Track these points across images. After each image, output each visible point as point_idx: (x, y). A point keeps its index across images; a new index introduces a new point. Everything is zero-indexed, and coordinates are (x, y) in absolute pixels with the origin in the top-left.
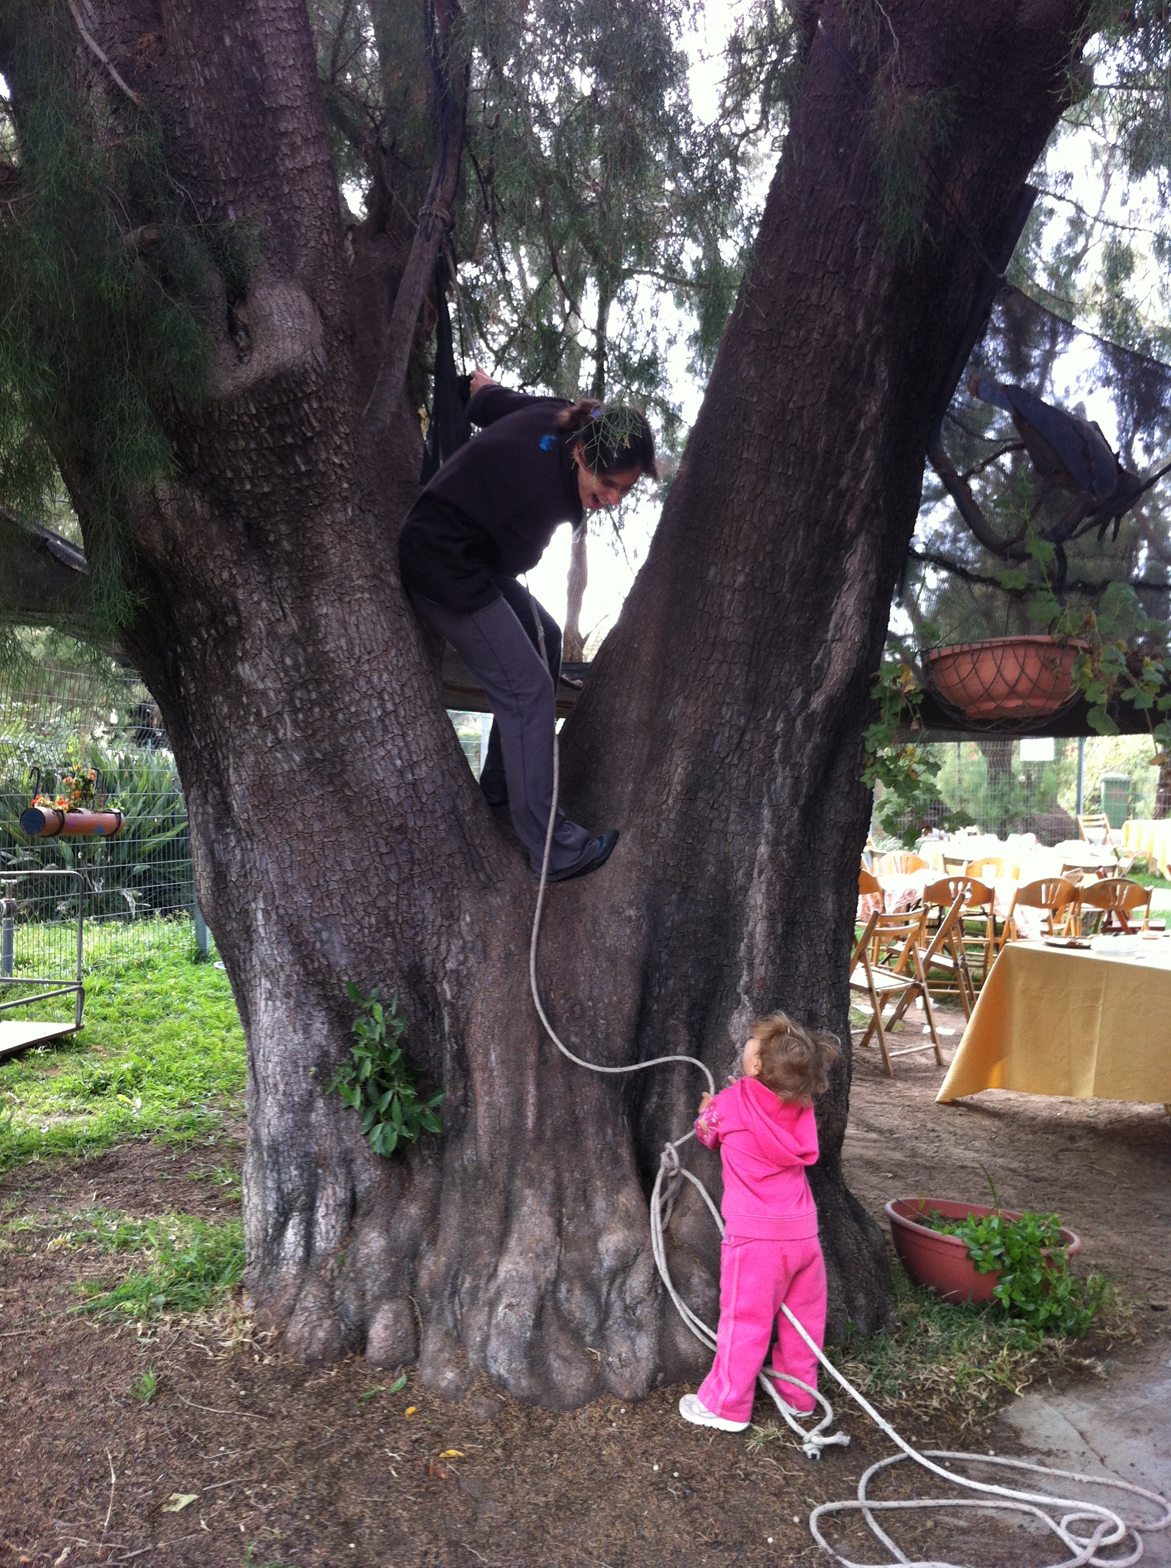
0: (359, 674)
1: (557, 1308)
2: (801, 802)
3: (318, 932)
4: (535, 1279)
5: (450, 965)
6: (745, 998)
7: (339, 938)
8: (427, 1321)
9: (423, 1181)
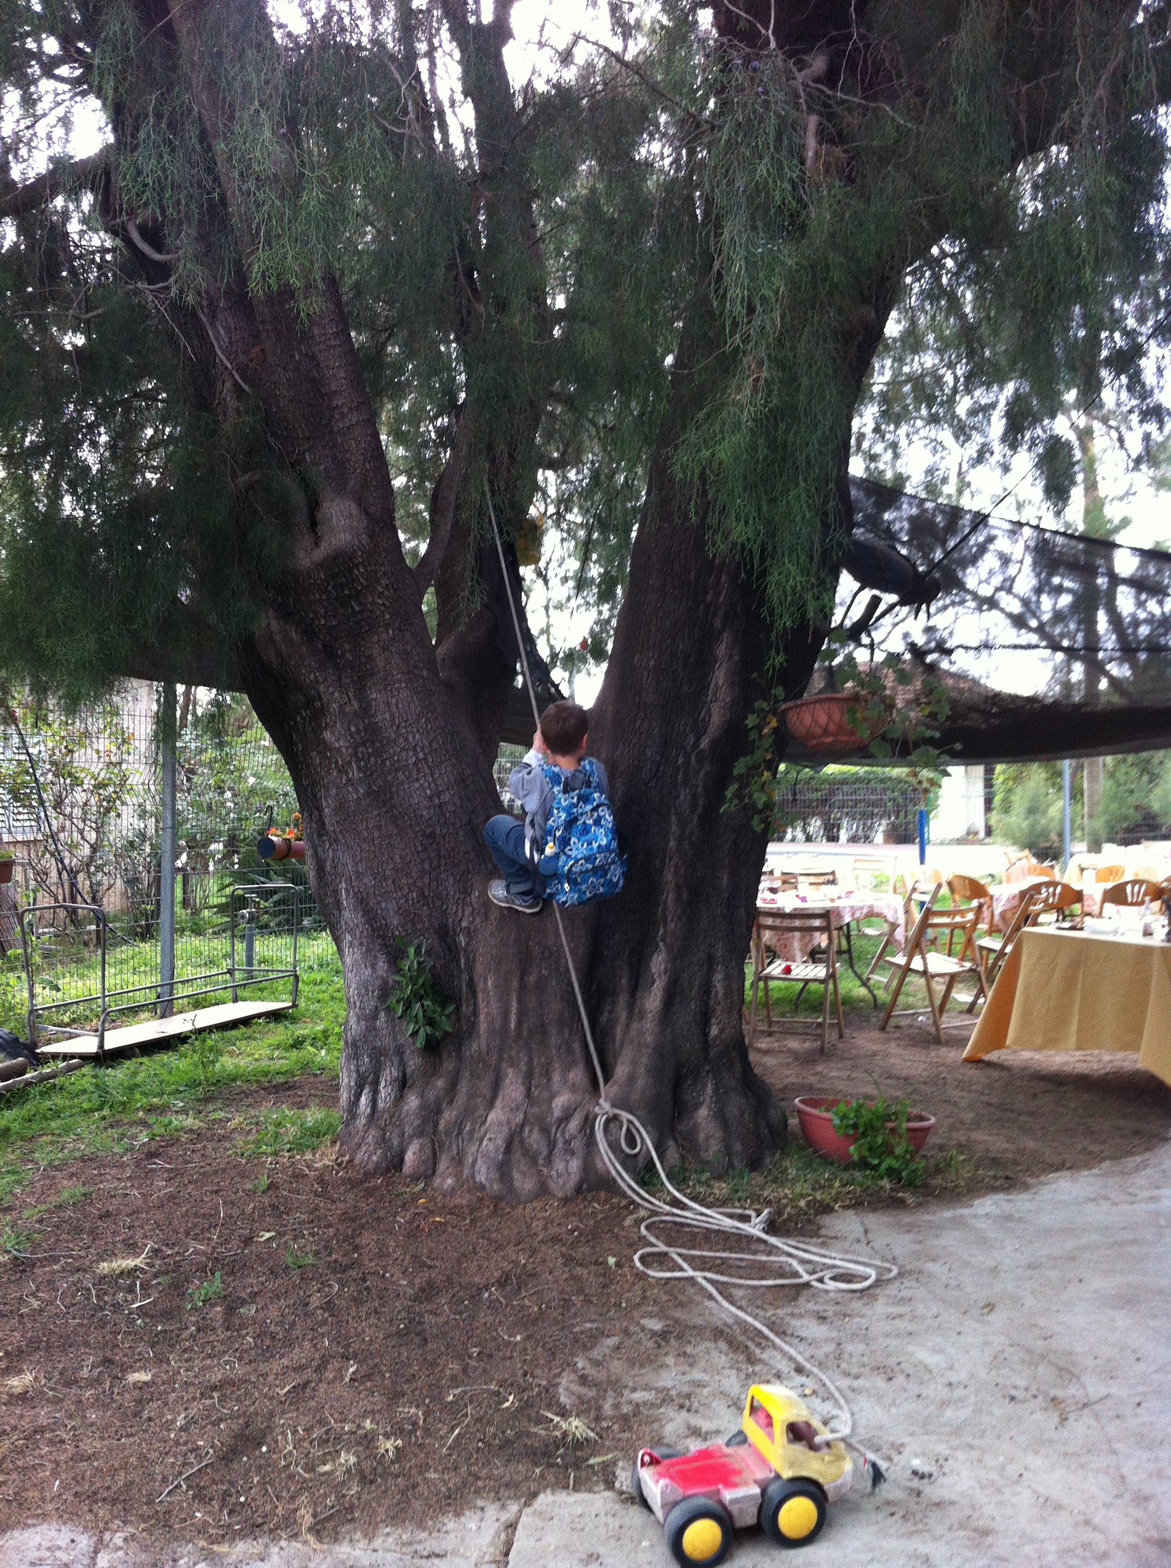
0: (398, 735)
1: (522, 1142)
2: (699, 811)
3: (379, 903)
4: (509, 1122)
5: (464, 924)
6: (661, 944)
7: (392, 906)
8: (442, 1152)
9: (449, 1065)
